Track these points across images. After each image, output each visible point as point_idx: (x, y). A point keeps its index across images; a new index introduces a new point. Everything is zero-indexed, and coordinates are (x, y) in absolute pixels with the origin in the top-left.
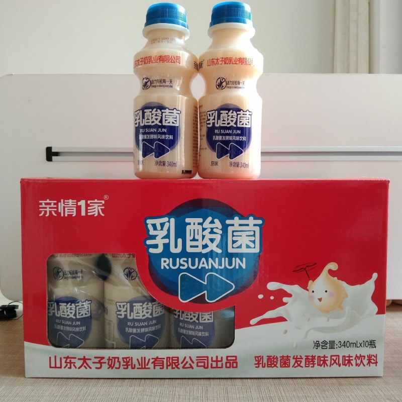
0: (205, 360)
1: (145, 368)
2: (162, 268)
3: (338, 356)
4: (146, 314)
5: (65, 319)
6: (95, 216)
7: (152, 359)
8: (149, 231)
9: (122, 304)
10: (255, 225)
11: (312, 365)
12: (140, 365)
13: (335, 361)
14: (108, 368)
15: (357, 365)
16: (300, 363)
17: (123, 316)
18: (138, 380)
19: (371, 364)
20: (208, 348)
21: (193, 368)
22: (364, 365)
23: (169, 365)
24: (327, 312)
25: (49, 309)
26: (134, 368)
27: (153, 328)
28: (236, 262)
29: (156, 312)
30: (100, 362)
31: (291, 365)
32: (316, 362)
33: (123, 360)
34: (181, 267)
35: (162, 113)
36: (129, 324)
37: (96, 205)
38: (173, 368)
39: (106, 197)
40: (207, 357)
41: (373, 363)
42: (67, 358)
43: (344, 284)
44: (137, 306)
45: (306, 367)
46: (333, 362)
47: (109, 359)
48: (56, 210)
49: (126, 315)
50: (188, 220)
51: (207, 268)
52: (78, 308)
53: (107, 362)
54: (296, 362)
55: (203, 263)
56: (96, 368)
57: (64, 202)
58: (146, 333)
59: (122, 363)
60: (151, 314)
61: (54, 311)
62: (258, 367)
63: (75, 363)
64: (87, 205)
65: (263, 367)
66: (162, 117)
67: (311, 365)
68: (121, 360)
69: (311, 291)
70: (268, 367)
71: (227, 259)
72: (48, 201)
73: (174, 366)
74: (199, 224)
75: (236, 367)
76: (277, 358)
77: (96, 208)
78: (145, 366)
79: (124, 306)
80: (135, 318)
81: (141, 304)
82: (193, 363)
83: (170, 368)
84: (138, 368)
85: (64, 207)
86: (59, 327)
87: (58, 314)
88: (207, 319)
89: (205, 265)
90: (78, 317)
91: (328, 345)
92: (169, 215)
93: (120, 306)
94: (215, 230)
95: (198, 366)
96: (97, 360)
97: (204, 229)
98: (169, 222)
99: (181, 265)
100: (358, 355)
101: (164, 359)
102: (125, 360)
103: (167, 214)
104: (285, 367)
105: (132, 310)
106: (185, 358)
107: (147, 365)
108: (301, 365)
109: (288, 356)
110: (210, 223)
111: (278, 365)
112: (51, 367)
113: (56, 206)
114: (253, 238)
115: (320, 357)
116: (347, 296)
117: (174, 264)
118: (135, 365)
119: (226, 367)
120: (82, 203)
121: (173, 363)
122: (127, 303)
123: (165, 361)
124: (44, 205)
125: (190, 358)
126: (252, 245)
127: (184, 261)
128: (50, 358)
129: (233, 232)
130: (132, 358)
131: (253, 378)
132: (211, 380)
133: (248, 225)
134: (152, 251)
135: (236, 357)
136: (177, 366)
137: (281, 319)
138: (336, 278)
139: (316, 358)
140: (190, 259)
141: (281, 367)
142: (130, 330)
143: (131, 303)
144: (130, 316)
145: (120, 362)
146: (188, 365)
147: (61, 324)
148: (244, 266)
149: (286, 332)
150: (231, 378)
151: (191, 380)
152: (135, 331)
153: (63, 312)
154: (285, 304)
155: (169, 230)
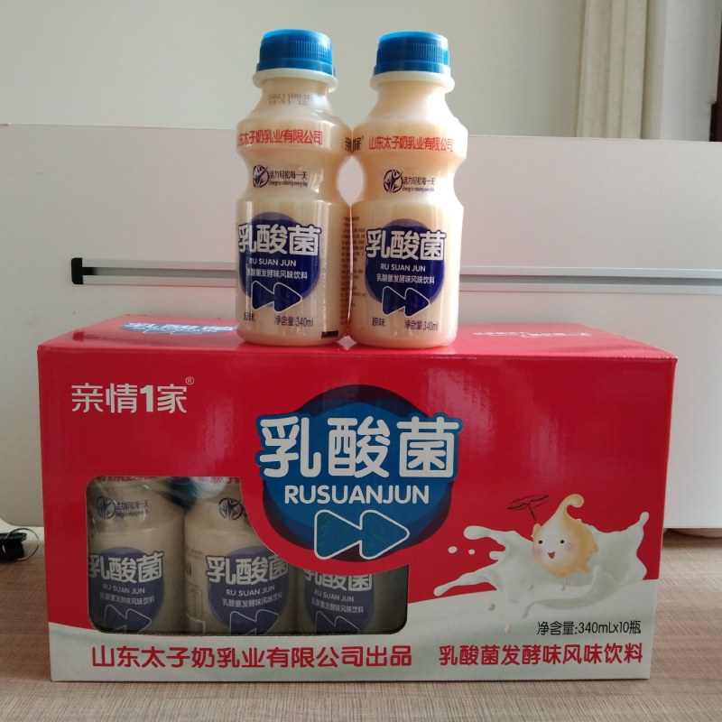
0: (357, 652)
1: (256, 666)
2: (287, 501)
3: (578, 646)
4: (257, 576)
5: (119, 584)
6: (171, 412)
7: (269, 651)
8: (264, 439)
9: (216, 560)
10: (446, 431)
11: (535, 661)
12: (247, 661)
13: (572, 654)
14: (193, 666)
15: (608, 660)
16: (515, 658)
17: (218, 580)
18: (244, 685)
19: (631, 659)
20: (361, 633)
21: (336, 666)
22: (620, 661)
23: (297, 662)
24: (563, 575)
25: (90, 567)
26: (238, 666)
27: (270, 599)
28: (414, 493)
29: (274, 571)
30: (179, 656)
31: (500, 660)
32: (541, 655)
33: (219, 653)
34: (319, 501)
35: (289, 232)
36: (228, 592)
37: (174, 394)
38: (302, 666)
39: (189, 380)
40: (361, 648)
41: (634, 658)
42: (124, 649)
43: (593, 530)
44: (243, 564)
45: (524, 663)
46: (568, 655)
47: (195, 652)
48: (101, 401)
49: (223, 578)
50: (331, 422)
51: (363, 502)
52: (140, 565)
53: (191, 655)
54: (508, 655)
55: (357, 495)
56: (173, 666)
57: (116, 389)
58: (257, 608)
59: (217, 658)
60: (267, 576)
61: (98, 570)
62: (446, 664)
63: (136, 657)
64: (156, 394)
65: (453, 663)
66: (288, 240)
67: (532, 661)
68: (215, 652)
69: (537, 541)
70: (461, 663)
71: (397, 487)
72: (87, 386)
73: (305, 663)
74: (351, 428)
75: (409, 664)
76: (477, 649)
77: (173, 400)
78: (256, 662)
79: (219, 563)
80: (239, 583)
81: (250, 560)
82: (337, 656)
83: (297, 665)
84: (243, 666)
85: (116, 397)
86: (108, 596)
87: (106, 575)
88: (361, 586)
89: (361, 498)
90: (141, 581)
91: (562, 629)
92: (300, 413)
93: (213, 562)
94: (378, 439)
95: (344, 662)
96: (175, 653)
97: (359, 438)
98: (299, 423)
99: (318, 497)
100: (611, 645)
101: (288, 651)
102: (222, 653)
103: (296, 411)
104: (490, 663)
105: (233, 571)
106: (324, 649)
107: (260, 661)
108: (516, 660)
109: (494, 647)
110: (370, 427)
111: (479, 660)
112: (95, 664)
113: (101, 395)
114: (442, 453)
115: (547, 647)
116: (596, 549)
117: (308, 496)
118: (238, 661)
119: (392, 664)
120: (148, 390)
121: (304, 657)
122: (225, 558)
123: (290, 654)
124: (79, 393)
125: (332, 649)
126: (440, 464)
127: (324, 491)
128: (94, 649)
129: (409, 442)
130: (234, 649)
131: (436, 682)
132: (367, 686)
133: (434, 431)
134: (269, 472)
135: (409, 648)
136: (309, 663)
137: (485, 587)
138: (579, 520)
139: (542, 649)
140: (334, 487)
141: (483, 663)
142: (231, 603)
143: (233, 558)
144: (231, 579)
145: (213, 657)
146: (328, 661)
147: (111, 592)
148: (426, 499)
149: (493, 607)
150: (400, 682)
151: (333, 686)
152: (238, 604)
153: (115, 572)
154: (494, 562)
155: (298, 438)
